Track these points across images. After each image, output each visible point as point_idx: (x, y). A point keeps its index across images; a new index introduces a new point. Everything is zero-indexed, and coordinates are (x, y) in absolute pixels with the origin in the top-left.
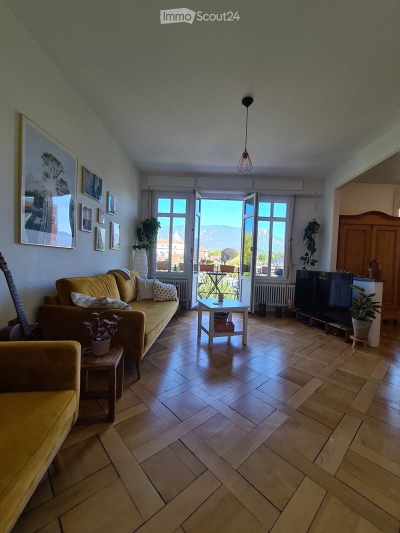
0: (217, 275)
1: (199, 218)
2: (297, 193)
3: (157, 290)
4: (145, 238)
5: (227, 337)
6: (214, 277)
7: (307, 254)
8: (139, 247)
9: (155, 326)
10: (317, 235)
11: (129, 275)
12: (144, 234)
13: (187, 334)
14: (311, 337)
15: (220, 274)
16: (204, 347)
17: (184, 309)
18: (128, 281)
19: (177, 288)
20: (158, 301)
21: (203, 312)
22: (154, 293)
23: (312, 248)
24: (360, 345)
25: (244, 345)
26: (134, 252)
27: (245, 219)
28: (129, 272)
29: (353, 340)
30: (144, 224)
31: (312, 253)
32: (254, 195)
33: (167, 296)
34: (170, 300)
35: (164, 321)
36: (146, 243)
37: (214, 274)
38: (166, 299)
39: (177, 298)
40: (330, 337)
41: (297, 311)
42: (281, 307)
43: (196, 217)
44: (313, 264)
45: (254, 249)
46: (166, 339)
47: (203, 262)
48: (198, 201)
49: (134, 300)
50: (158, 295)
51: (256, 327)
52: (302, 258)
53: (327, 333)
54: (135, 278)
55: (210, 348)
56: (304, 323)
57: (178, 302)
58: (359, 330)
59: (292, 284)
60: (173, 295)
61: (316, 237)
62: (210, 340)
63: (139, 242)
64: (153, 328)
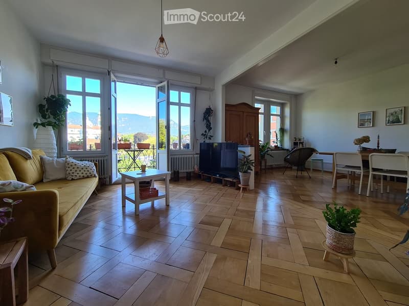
0: (134, 151)
1: (116, 99)
2: (196, 85)
3: (71, 168)
4: (51, 116)
5: (150, 203)
6: (132, 154)
7: (206, 132)
8: (43, 125)
9: (73, 204)
10: (212, 117)
11: (30, 154)
12: (49, 111)
13: (109, 207)
14: (214, 190)
15: (137, 151)
16: (130, 216)
17: (104, 184)
18: (28, 161)
19: (95, 164)
20: (73, 179)
21: (127, 185)
22: (68, 172)
23: (209, 127)
24: (245, 189)
25: (168, 205)
26: (35, 131)
27: (158, 103)
28: (30, 151)
29: (240, 187)
30: (48, 100)
31: (209, 131)
32: (165, 83)
33: (85, 173)
34: (88, 177)
35: (84, 198)
36: (52, 120)
37: (132, 151)
38: (83, 176)
39: (96, 175)
40: (226, 188)
41: (202, 173)
42: (190, 173)
43: (112, 97)
44: (210, 139)
45: (168, 127)
46: (85, 216)
47: (120, 141)
48: (113, 84)
49: (40, 182)
50: (73, 173)
51: (174, 190)
52: (202, 135)
53: (223, 186)
54: (39, 158)
55: (136, 216)
56: (208, 182)
57: (98, 178)
58: (244, 180)
59: (197, 154)
60: (91, 171)
61: (211, 119)
62: (137, 208)
63: (43, 120)
64: (69, 207)
